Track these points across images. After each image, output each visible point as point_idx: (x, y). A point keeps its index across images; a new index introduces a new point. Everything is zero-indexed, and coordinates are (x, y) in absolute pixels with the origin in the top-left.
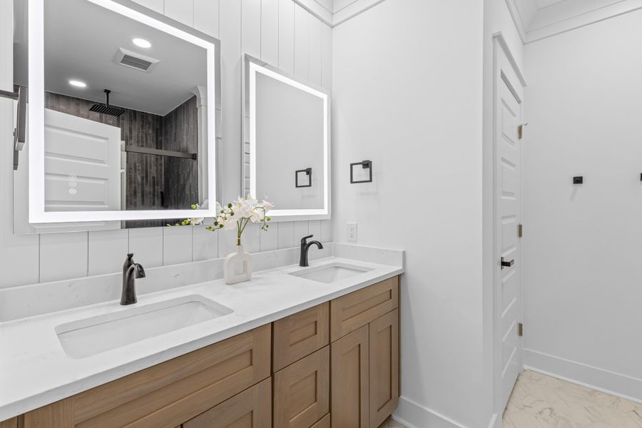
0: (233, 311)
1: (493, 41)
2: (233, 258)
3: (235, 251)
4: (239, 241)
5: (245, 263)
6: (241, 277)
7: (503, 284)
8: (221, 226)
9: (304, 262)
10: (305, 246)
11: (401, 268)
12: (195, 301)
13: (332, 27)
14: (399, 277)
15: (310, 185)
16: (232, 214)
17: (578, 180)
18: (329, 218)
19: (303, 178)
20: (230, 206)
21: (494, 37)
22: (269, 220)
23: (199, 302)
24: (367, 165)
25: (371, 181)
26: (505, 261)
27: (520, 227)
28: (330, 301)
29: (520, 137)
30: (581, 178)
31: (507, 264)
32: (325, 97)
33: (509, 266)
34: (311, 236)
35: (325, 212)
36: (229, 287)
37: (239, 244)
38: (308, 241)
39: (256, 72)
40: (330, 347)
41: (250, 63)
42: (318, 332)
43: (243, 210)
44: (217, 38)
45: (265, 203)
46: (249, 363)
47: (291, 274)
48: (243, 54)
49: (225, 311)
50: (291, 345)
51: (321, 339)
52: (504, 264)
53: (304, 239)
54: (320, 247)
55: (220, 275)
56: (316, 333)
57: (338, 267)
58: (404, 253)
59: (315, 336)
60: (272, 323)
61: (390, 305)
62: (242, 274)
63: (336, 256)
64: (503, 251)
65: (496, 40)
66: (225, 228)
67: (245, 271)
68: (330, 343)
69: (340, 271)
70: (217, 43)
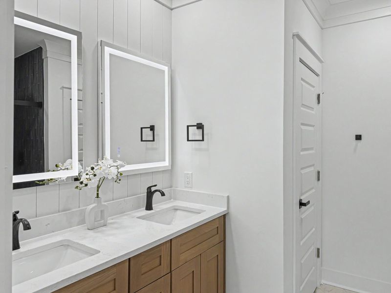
0: (100, 252)
1: (293, 38)
2: (93, 208)
3: (94, 203)
4: (98, 194)
5: (102, 212)
6: (98, 224)
7: (302, 219)
8: (86, 185)
9: (149, 207)
10: (150, 194)
11: (226, 209)
12: (66, 245)
13: (172, 9)
14: (224, 217)
15: (153, 140)
16: (95, 175)
17: (358, 137)
18: (170, 168)
19: (147, 134)
20: (93, 168)
21: (294, 35)
22: (121, 174)
23: (68, 245)
24: (200, 126)
25: (203, 140)
26: (303, 202)
27: (319, 173)
28: (171, 240)
29: (319, 102)
30: (360, 136)
31: (304, 205)
32: (166, 69)
33: (305, 206)
34: (155, 186)
35: (166, 163)
36: (91, 233)
37: (98, 197)
38: (153, 189)
39: (110, 54)
40: (171, 274)
41: (106, 47)
42: (162, 264)
43: (103, 171)
44: (78, 30)
45: (119, 162)
46: (113, 289)
47: (139, 218)
48: (99, 40)
49: (94, 252)
50: (142, 275)
51: (164, 269)
52: (302, 204)
53: (149, 188)
54: (163, 194)
55: (82, 222)
56: (160, 264)
57: (177, 209)
58: (228, 197)
59: (160, 266)
60: (129, 259)
61: (217, 239)
62: (100, 221)
63: (175, 199)
64: (302, 194)
65: (295, 37)
66: (89, 186)
67: (102, 217)
68: (171, 271)
69: (178, 212)
70: (79, 34)
